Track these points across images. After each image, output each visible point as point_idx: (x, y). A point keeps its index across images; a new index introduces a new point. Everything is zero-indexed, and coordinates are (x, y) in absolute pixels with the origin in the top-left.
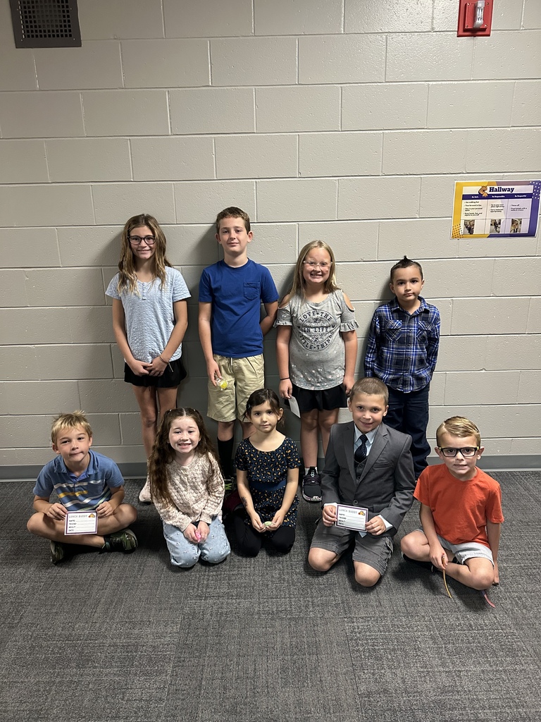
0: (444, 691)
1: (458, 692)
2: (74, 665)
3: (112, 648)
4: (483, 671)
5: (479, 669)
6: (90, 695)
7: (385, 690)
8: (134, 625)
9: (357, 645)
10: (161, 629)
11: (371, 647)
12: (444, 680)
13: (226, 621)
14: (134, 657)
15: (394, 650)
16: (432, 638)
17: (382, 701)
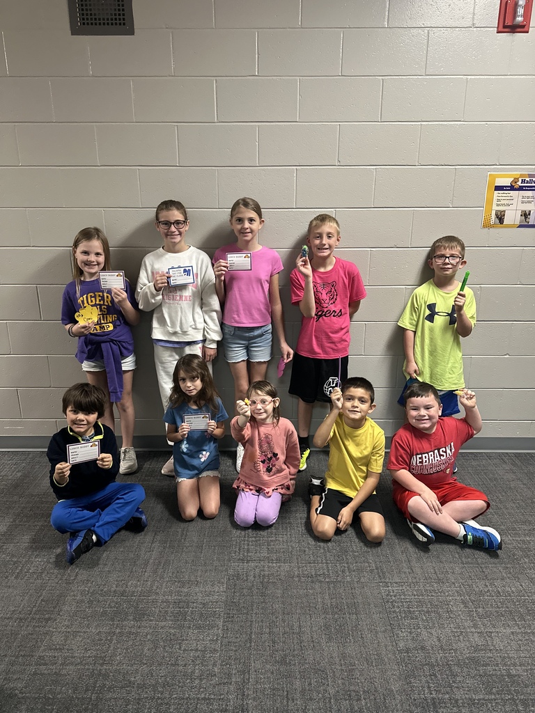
0: (477, 649)
1: (491, 650)
2: (131, 618)
3: (165, 604)
4: (512, 633)
5: (509, 631)
6: (149, 645)
7: (422, 647)
8: (183, 584)
9: (394, 607)
10: (209, 588)
11: (406, 609)
12: (476, 639)
13: (268, 582)
14: (186, 613)
15: (428, 612)
16: (463, 602)
17: (420, 656)
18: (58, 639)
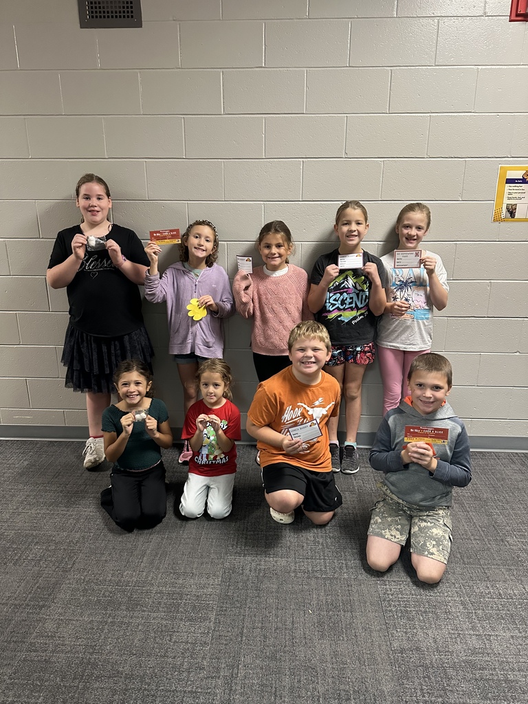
0: (474, 652)
1: (488, 654)
2: (124, 608)
3: (159, 595)
4: (512, 637)
5: (508, 634)
6: (140, 636)
7: (417, 647)
8: (178, 576)
9: (390, 606)
10: (203, 581)
11: (403, 609)
12: (474, 642)
13: (264, 577)
14: (179, 605)
15: (425, 612)
16: (463, 603)
17: (414, 657)
18: (50, 626)
